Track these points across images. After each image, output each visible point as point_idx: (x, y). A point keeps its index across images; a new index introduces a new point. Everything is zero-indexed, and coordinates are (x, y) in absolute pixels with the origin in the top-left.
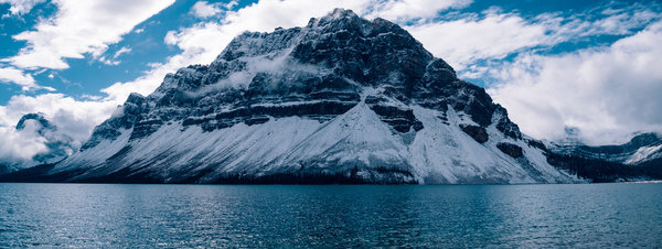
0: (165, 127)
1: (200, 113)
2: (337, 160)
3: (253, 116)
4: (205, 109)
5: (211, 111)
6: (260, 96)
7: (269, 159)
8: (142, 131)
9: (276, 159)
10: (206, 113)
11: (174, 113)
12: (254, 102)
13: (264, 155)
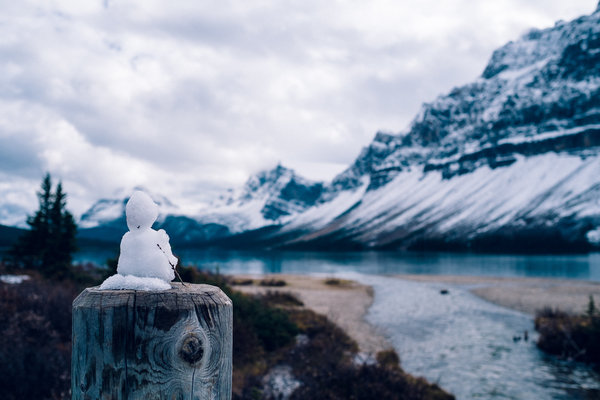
0: (404, 175)
1: (443, 155)
2: (574, 214)
3: (498, 155)
4: (449, 149)
5: (455, 151)
6: (510, 129)
7: (494, 216)
8: (379, 181)
9: (502, 216)
10: (449, 155)
11: (416, 156)
12: (502, 137)
13: (491, 211)
